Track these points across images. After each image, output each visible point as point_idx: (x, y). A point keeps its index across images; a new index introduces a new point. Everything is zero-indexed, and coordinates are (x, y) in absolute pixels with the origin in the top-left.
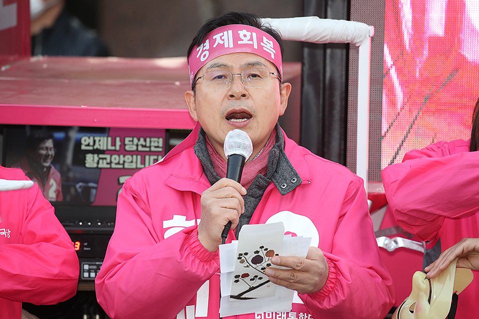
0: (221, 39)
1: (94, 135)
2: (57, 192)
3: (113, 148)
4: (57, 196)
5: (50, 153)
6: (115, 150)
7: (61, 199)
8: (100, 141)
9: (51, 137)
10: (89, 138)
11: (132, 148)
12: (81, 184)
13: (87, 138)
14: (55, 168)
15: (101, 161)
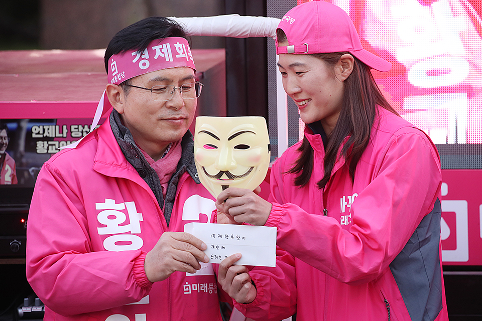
0: (161, 51)
1: (43, 124)
2: (12, 176)
3: (61, 135)
4: (12, 180)
5: (4, 141)
6: (63, 137)
7: (16, 182)
8: (48, 129)
9: (4, 127)
10: (39, 127)
11: (78, 134)
12: (33, 168)
13: (37, 128)
14: (10, 155)
15: (50, 147)
